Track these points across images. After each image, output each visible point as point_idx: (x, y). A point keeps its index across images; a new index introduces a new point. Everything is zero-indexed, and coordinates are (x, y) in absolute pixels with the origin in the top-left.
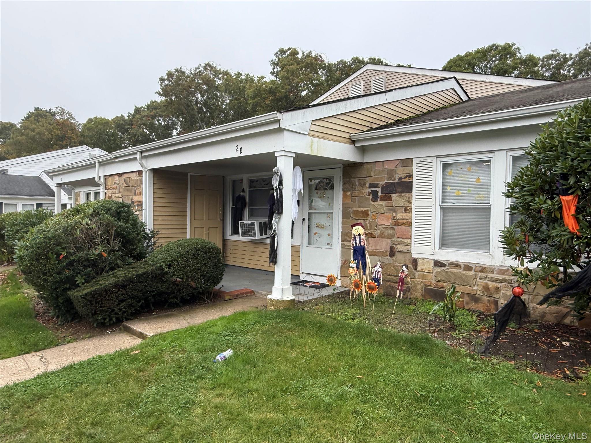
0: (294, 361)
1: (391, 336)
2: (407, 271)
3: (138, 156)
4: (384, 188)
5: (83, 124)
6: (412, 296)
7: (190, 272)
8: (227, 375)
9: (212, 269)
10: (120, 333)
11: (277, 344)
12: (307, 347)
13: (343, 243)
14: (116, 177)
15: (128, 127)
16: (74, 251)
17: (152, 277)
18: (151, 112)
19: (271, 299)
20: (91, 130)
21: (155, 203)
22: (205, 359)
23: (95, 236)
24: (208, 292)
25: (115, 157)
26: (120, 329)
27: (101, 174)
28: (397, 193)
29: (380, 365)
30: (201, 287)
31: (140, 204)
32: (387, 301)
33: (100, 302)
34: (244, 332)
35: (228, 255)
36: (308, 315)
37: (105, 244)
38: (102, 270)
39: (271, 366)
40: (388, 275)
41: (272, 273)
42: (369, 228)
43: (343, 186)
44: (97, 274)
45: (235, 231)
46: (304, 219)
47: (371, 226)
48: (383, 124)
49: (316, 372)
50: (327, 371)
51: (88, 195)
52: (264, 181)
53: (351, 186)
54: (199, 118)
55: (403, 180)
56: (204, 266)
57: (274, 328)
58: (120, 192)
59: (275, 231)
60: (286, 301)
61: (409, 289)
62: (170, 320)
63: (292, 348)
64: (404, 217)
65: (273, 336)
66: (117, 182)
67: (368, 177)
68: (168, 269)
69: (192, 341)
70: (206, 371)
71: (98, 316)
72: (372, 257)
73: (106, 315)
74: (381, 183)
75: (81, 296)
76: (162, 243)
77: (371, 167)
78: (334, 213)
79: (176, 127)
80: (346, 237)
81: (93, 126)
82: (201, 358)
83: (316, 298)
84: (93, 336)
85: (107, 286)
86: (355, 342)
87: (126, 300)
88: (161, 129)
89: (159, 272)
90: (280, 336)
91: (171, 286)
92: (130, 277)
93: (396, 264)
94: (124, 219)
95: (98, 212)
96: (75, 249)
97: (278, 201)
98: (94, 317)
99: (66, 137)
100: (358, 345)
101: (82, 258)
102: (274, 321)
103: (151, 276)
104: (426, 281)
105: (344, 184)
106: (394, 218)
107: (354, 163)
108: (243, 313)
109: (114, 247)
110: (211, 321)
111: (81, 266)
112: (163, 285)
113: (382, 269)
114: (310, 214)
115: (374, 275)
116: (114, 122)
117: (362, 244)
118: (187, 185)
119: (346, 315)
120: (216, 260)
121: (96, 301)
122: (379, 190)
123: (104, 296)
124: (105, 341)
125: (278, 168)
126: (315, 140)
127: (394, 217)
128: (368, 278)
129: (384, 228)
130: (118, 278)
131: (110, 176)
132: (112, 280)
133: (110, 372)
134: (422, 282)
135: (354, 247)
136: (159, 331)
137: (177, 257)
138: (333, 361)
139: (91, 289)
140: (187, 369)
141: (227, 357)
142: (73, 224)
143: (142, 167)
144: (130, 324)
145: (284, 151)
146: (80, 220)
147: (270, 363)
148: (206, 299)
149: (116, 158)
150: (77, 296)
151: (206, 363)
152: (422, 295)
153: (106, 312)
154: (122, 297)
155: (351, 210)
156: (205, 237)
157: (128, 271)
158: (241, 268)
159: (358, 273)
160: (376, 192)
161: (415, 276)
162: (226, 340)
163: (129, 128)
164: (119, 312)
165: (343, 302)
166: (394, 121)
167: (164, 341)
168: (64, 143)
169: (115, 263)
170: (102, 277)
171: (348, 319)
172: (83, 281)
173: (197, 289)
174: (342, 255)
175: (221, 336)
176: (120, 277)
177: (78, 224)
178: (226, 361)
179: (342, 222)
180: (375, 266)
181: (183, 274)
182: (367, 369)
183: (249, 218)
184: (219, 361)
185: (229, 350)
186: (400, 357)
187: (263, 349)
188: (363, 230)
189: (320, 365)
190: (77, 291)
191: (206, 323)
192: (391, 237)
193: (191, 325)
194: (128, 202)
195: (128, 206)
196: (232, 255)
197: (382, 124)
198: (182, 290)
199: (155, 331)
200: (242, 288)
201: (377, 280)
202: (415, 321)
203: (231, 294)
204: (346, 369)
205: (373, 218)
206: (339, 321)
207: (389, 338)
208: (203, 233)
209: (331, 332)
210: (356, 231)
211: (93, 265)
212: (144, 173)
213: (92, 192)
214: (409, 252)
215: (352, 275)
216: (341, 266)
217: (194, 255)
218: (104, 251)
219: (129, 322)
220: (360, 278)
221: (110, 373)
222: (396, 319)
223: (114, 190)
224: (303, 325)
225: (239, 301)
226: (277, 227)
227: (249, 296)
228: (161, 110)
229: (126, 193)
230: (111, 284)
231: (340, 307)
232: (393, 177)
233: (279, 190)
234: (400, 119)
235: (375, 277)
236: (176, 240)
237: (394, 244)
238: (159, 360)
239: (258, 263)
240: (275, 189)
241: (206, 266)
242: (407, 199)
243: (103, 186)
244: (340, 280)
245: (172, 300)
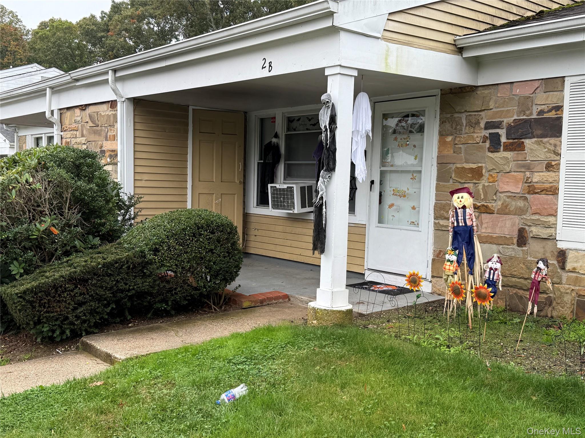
0: (345, 409)
1: (513, 378)
2: (546, 269)
3: (110, 76)
4: (511, 130)
5: (33, 30)
6: (555, 314)
7: (188, 262)
8: (236, 426)
9: (222, 258)
10: (76, 354)
11: (320, 379)
12: (368, 387)
13: (437, 221)
14: (77, 111)
15: (102, 34)
16: (8, 223)
17: (128, 267)
18: (137, 9)
19: (314, 309)
20: (46, 40)
21: (136, 153)
22: (203, 398)
23: (39, 201)
24: (216, 294)
25: (75, 79)
26: (77, 348)
27: (55, 107)
28: (534, 137)
29: (490, 424)
30: (205, 287)
31: (114, 154)
32: (510, 320)
33: (47, 305)
34: (269, 358)
35: (252, 238)
36: (372, 336)
37: (55, 214)
38: (51, 255)
39: (307, 415)
40: (513, 276)
41: (317, 268)
42: (482, 197)
43: (440, 126)
44: (43, 261)
45: (263, 201)
46: (372, 182)
47: (485, 194)
48: (515, 19)
49: (380, 428)
50: (399, 428)
51: (38, 140)
52: (310, 120)
53: (454, 126)
54: (212, 20)
55: (546, 115)
56: (210, 254)
57: (317, 355)
58: (83, 136)
59: (322, 198)
60: (339, 312)
61: (549, 302)
62: (154, 335)
63: (343, 387)
64: (545, 179)
65: (314, 366)
66: (79, 119)
67: (484, 110)
68: (152, 256)
69: (185, 370)
70: (203, 417)
71: (43, 327)
72: (486, 246)
73: (55, 325)
74: (506, 121)
75: (17, 294)
76: (148, 217)
77: (490, 93)
78: (423, 172)
79: (177, 33)
80: (442, 212)
81: (48, 33)
82: (197, 396)
83: (389, 310)
84: (36, 357)
85: (56, 279)
86: (449, 383)
87: (86, 302)
88: (153, 38)
89: (140, 260)
90: (324, 367)
91: (157, 282)
92: (93, 267)
93: (529, 259)
94: (85, 177)
95: (45, 164)
96: (9, 221)
97: (328, 150)
98: (38, 327)
99: (7, 50)
100: (454, 390)
101: (19, 235)
102: (317, 343)
103: (126, 266)
104: (580, 288)
105: (442, 122)
106: (527, 181)
107: (460, 88)
108: (270, 330)
109: (70, 220)
110: (217, 340)
111: (19, 248)
112: (145, 282)
113: (502, 264)
114: (383, 174)
115: (487, 275)
116: (81, 26)
117: (469, 223)
118: (187, 125)
119: (438, 339)
120: (229, 245)
121: (40, 302)
122: (502, 132)
123: (52, 295)
124: (53, 366)
125: (329, 95)
126: (393, 47)
127: (528, 178)
128: (478, 279)
129: (509, 197)
130: (75, 268)
131: (68, 109)
132: (66, 271)
133: (56, 412)
134: (573, 290)
135: (454, 227)
136: (136, 352)
137: (168, 237)
138: (410, 412)
139: (33, 283)
140: (174, 413)
141: (237, 396)
142: (6, 181)
143: (116, 94)
144: (93, 340)
145: (340, 66)
146: (16, 175)
147: (306, 408)
148: (213, 306)
149: (77, 80)
150: (11, 295)
151: (204, 404)
152: (572, 312)
153: (57, 320)
154: (80, 298)
155: (453, 167)
156: (216, 209)
157: (92, 258)
158: (272, 259)
159: (459, 270)
160: (498, 136)
161: (560, 278)
162: (239, 369)
163: (103, 37)
164: (76, 320)
165: (434, 318)
166: (534, 14)
167: (143, 368)
168: (6, 60)
169: (72, 245)
170: (51, 265)
171: (441, 345)
172: (22, 271)
173: (199, 290)
174: (436, 242)
175: (231, 364)
176: (77, 266)
177: (13, 181)
178: (235, 402)
179: (437, 187)
180: (489, 260)
181: (176, 265)
182: (466, 430)
183: (285, 179)
184: (225, 403)
185: (242, 385)
186: (526, 413)
187: (297, 387)
188: (471, 200)
189: (389, 417)
190: (12, 287)
191: (210, 342)
192: (520, 212)
193: (187, 345)
194: (94, 149)
195: (93, 156)
196: (258, 239)
197: (512, 18)
198: (176, 289)
199: (130, 352)
200: (271, 290)
201: (491, 283)
202: (558, 354)
203: (252, 299)
204: (431, 428)
205: (491, 180)
206: (425, 347)
207: (510, 381)
208: (212, 202)
209: (408, 365)
210: (459, 200)
211: (37, 247)
212: (119, 105)
213: (43, 136)
214: (552, 239)
215: (449, 274)
216: (433, 260)
217: (194, 235)
218: (54, 226)
219: (91, 337)
220: (464, 279)
221: (55, 414)
222: (524, 349)
223: (75, 132)
224: (363, 352)
225: (264, 311)
226: (326, 192)
227: (281, 303)
228: (153, 6)
229: (92, 137)
230: (63, 278)
231: (428, 326)
232: (528, 109)
233: (330, 131)
234: (545, 9)
235: (489, 278)
236: (167, 211)
237: (526, 225)
238: (132, 397)
239: (298, 251)
240: (323, 130)
241: (213, 253)
242: (552, 148)
243: (58, 126)
244: (431, 282)
245: (158, 305)
